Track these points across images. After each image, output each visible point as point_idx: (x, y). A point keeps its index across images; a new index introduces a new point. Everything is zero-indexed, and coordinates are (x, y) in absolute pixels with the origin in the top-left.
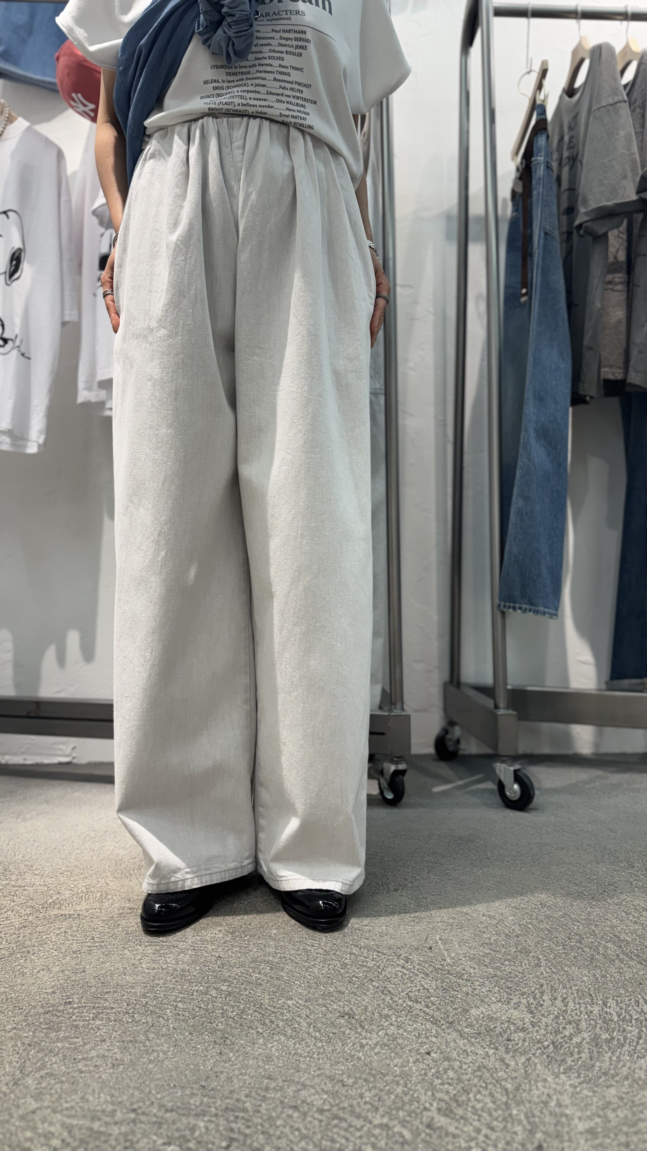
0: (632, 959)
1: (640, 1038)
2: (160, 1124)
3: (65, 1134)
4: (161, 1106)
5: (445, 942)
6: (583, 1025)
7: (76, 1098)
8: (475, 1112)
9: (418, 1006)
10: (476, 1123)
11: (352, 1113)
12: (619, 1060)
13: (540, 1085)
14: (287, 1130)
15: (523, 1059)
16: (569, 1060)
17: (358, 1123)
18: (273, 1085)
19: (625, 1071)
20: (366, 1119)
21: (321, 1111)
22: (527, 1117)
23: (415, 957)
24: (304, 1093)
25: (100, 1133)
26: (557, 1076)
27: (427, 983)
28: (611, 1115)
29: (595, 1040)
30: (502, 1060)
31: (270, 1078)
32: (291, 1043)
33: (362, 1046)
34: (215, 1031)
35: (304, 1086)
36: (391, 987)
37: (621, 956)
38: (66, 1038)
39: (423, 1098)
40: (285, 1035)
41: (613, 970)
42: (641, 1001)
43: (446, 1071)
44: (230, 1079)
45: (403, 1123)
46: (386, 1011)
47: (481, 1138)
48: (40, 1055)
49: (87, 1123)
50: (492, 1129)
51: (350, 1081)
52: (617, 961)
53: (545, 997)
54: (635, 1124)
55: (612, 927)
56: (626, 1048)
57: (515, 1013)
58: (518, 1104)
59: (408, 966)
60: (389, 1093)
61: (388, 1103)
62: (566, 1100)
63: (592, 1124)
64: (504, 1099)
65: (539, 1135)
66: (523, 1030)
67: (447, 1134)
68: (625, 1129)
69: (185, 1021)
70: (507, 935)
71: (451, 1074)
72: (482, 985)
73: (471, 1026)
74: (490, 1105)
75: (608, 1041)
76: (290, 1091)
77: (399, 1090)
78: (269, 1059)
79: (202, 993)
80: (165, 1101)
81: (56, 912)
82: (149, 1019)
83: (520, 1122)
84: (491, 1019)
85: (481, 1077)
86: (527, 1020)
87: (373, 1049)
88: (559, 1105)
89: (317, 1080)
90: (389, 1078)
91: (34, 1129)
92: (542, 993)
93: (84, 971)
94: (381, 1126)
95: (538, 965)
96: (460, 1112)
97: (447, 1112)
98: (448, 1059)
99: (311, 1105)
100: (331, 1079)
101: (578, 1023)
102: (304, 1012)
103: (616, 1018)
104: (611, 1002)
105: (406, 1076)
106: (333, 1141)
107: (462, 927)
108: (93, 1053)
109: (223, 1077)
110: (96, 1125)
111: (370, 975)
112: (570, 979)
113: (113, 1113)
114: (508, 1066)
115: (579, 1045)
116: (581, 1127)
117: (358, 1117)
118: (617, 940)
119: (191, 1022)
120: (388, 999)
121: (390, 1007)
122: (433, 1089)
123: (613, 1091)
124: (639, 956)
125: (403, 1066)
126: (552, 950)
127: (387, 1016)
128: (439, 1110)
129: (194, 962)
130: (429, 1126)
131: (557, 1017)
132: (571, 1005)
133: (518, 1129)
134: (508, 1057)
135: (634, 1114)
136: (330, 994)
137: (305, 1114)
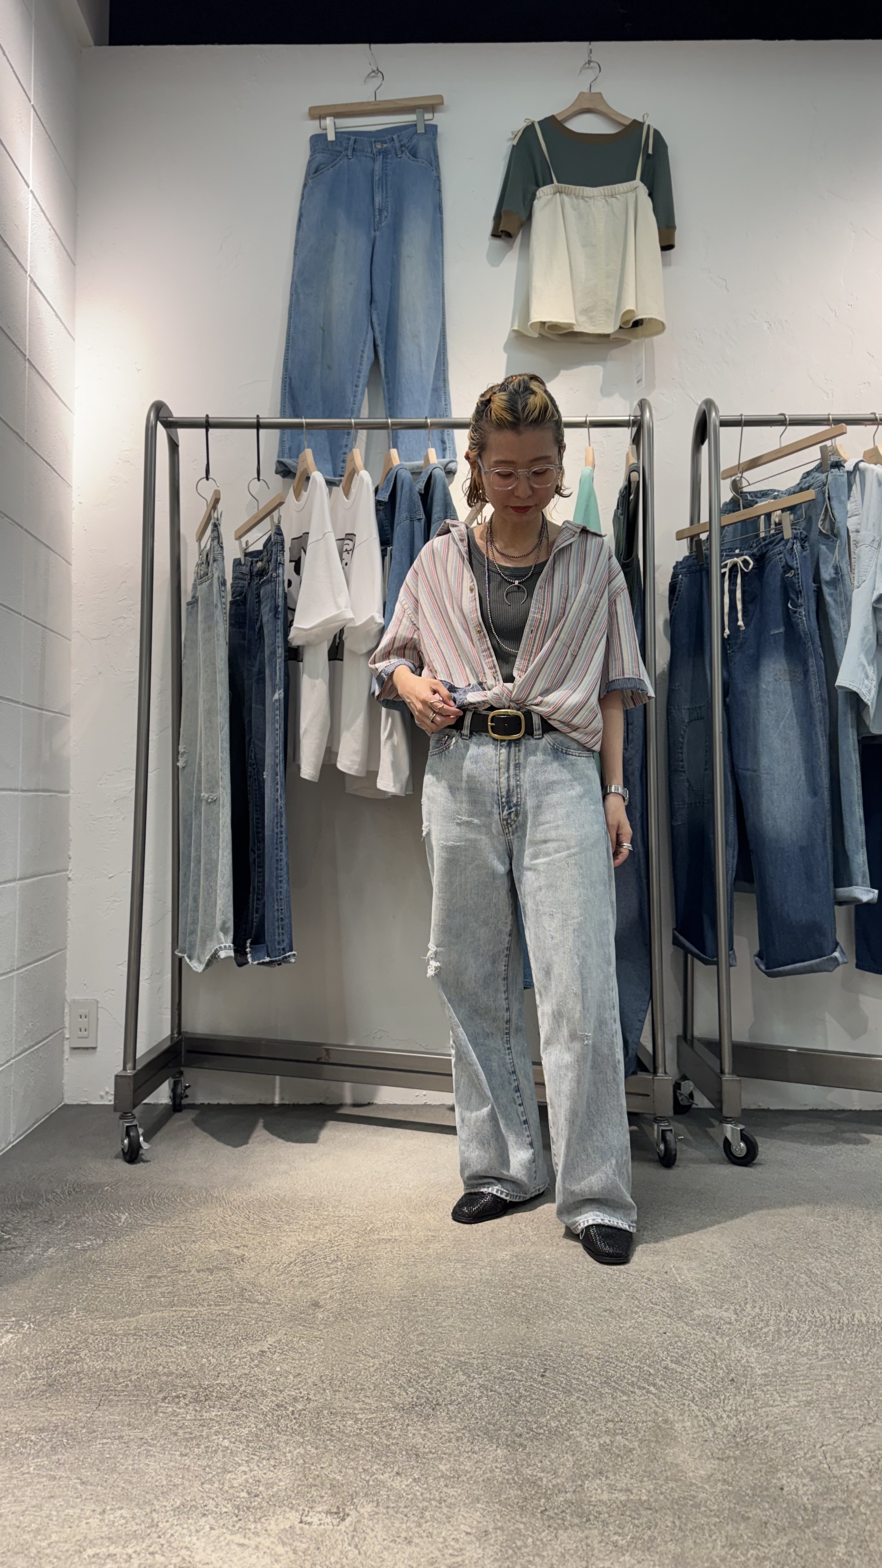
0: (817, 1285)
1: (809, 1331)
2: (501, 1361)
3: (446, 1362)
4: (498, 1352)
5: (677, 1269)
6: (771, 1322)
7: (445, 1345)
8: (694, 1363)
9: (658, 1307)
10: (695, 1368)
11: (618, 1360)
12: (791, 1341)
13: (737, 1352)
14: (578, 1366)
15: (728, 1339)
16: (758, 1341)
17: (623, 1365)
18: (565, 1345)
19: (794, 1347)
20: (626, 1363)
21: (598, 1359)
22: (726, 1366)
23: (655, 1278)
24: (586, 1350)
25: (466, 1363)
26: (748, 1348)
27: (664, 1294)
28: (779, 1368)
29: (778, 1331)
30: (714, 1338)
31: (562, 1341)
32: (573, 1324)
33: (621, 1328)
34: (520, 1316)
35: (586, 1346)
36: (638, 1296)
37: (809, 1283)
38: (423, 1316)
39: (661, 1355)
40: (568, 1319)
41: (801, 1291)
42: (816, 1311)
43: (676, 1342)
44: (537, 1341)
45: (650, 1366)
46: (635, 1309)
47: (697, 1374)
48: (411, 1324)
49: (456, 1357)
50: (704, 1371)
51: (615, 1345)
52: (805, 1287)
53: (748, 1306)
54: (793, 1373)
55: (808, 1264)
56: (798, 1335)
57: (725, 1314)
58: (721, 1360)
59: (650, 1283)
60: (640, 1352)
61: (640, 1356)
62: (753, 1360)
63: (766, 1371)
64: (713, 1357)
65: (733, 1375)
66: (730, 1323)
67: (676, 1372)
68: (787, 1375)
69: (499, 1309)
70: (724, 1266)
71: (679, 1344)
72: (704, 1297)
73: (694, 1320)
74: (704, 1360)
75: (786, 1332)
76: (577, 1348)
77: (646, 1350)
78: (560, 1332)
79: (505, 1294)
80: (499, 1349)
81: (376, 1237)
82: (475, 1308)
83: (721, 1369)
84: (708, 1316)
85: (699, 1347)
86: (733, 1318)
87: (627, 1329)
88: (748, 1362)
89: (593, 1344)
90: (640, 1344)
91: (426, 1359)
92: (746, 1304)
93: (416, 1277)
94: (636, 1367)
95: (746, 1287)
96: (685, 1362)
97: (677, 1362)
98: (679, 1337)
99: (591, 1355)
100: (602, 1343)
101: (768, 1321)
102: (579, 1308)
103: (795, 1320)
104: (794, 1311)
105: (650, 1344)
106: (607, 1372)
107: (690, 1259)
108: (444, 1324)
109: (533, 1340)
110: (462, 1359)
111: (622, 1287)
112: (768, 1296)
113: (470, 1354)
114: (717, 1342)
115: (765, 1333)
116: (759, 1372)
117: (622, 1362)
118: (809, 1273)
119: (503, 1310)
120: (636, 1302)
121: (638, 1307)
122: (668, 1351)
123: (784, 1357)
124: (822, 1284)
125: (648, 1339)
126: (757, 1278)
127: (636, 1313)
128: (672, 1361)
129: (493, 1274)
130: (665, 1368)
131: (754, 1317)
132: (765, 1311)
133: (721, 1372)
134: (717, 1338)
135: (794, 1368)
136: (596, 1298)
137: (588, 1360)
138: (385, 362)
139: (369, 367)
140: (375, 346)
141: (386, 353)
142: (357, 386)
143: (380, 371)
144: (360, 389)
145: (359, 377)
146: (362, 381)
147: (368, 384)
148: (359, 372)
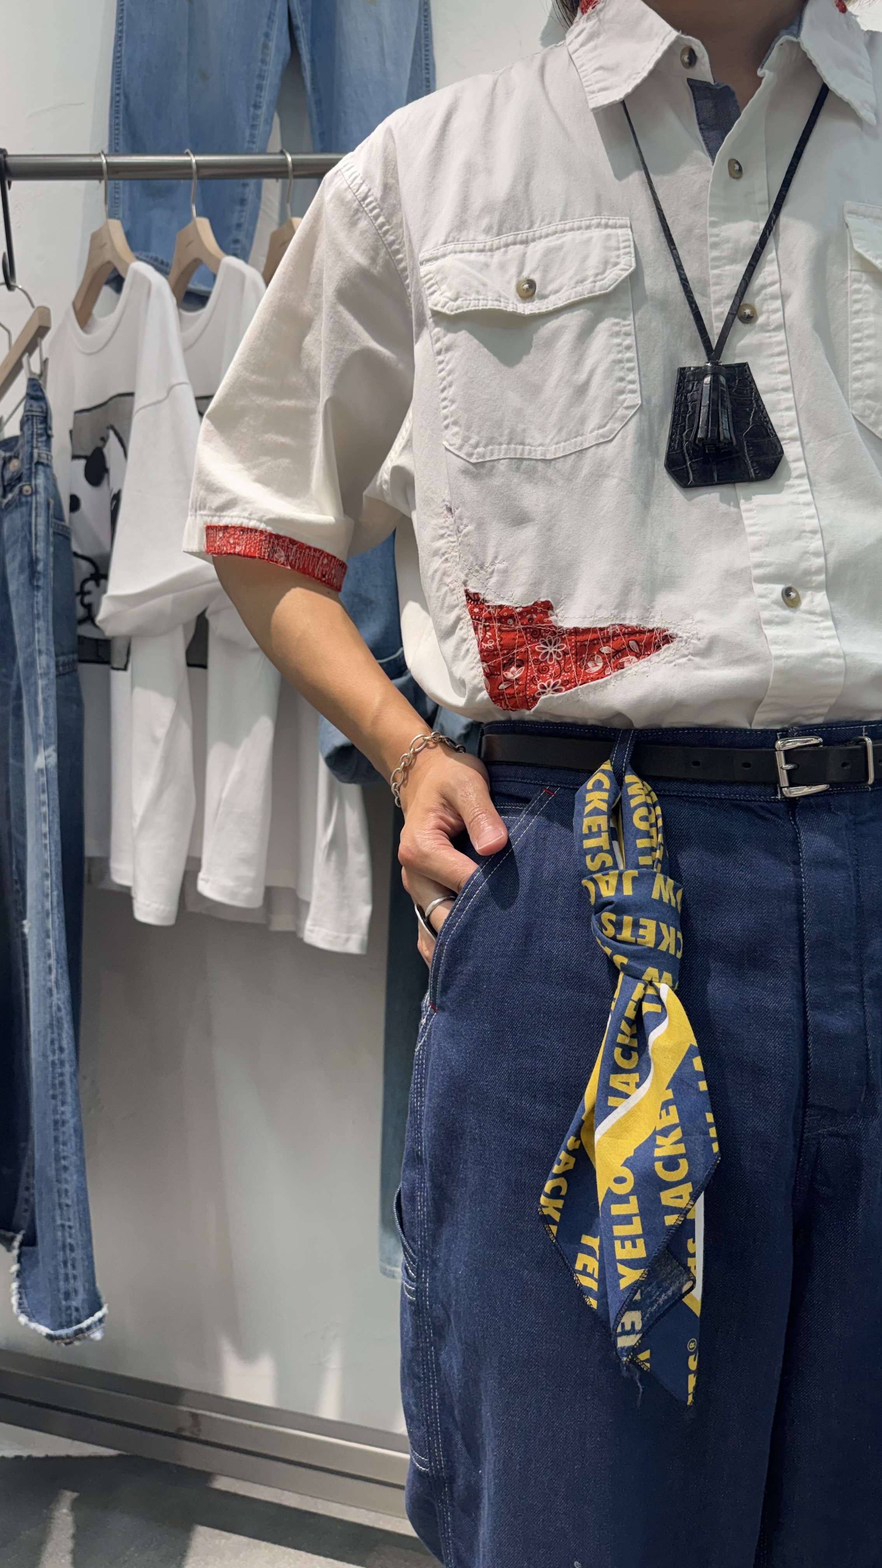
138: (312, 61)
139: (280, 68)
140: (292, 28)
141: (313, 42)
142: (256, 106)
143: (302, 78)
144: (263, 111)
145: (260, 87)
146: (267, 96)
147: (280, 105)
148: (261, 77)
